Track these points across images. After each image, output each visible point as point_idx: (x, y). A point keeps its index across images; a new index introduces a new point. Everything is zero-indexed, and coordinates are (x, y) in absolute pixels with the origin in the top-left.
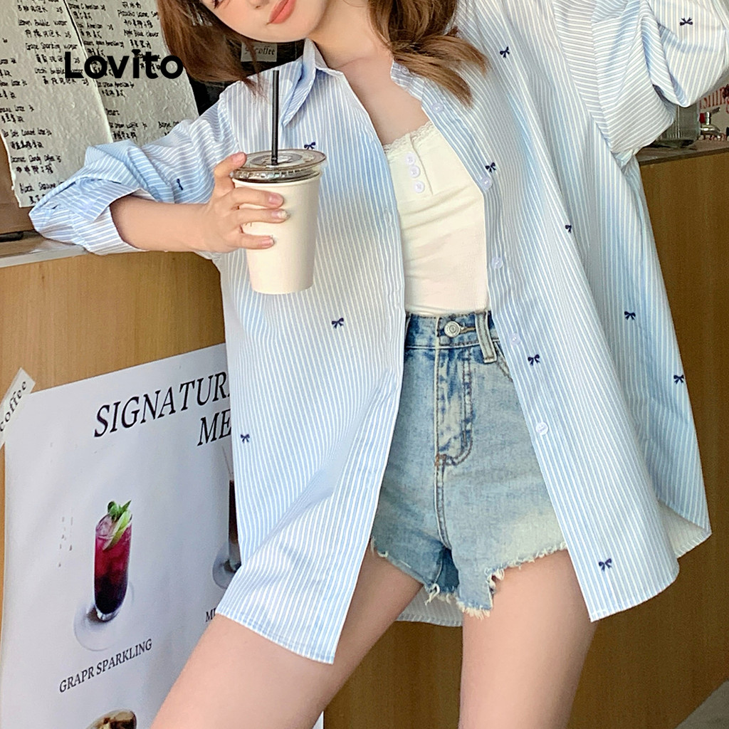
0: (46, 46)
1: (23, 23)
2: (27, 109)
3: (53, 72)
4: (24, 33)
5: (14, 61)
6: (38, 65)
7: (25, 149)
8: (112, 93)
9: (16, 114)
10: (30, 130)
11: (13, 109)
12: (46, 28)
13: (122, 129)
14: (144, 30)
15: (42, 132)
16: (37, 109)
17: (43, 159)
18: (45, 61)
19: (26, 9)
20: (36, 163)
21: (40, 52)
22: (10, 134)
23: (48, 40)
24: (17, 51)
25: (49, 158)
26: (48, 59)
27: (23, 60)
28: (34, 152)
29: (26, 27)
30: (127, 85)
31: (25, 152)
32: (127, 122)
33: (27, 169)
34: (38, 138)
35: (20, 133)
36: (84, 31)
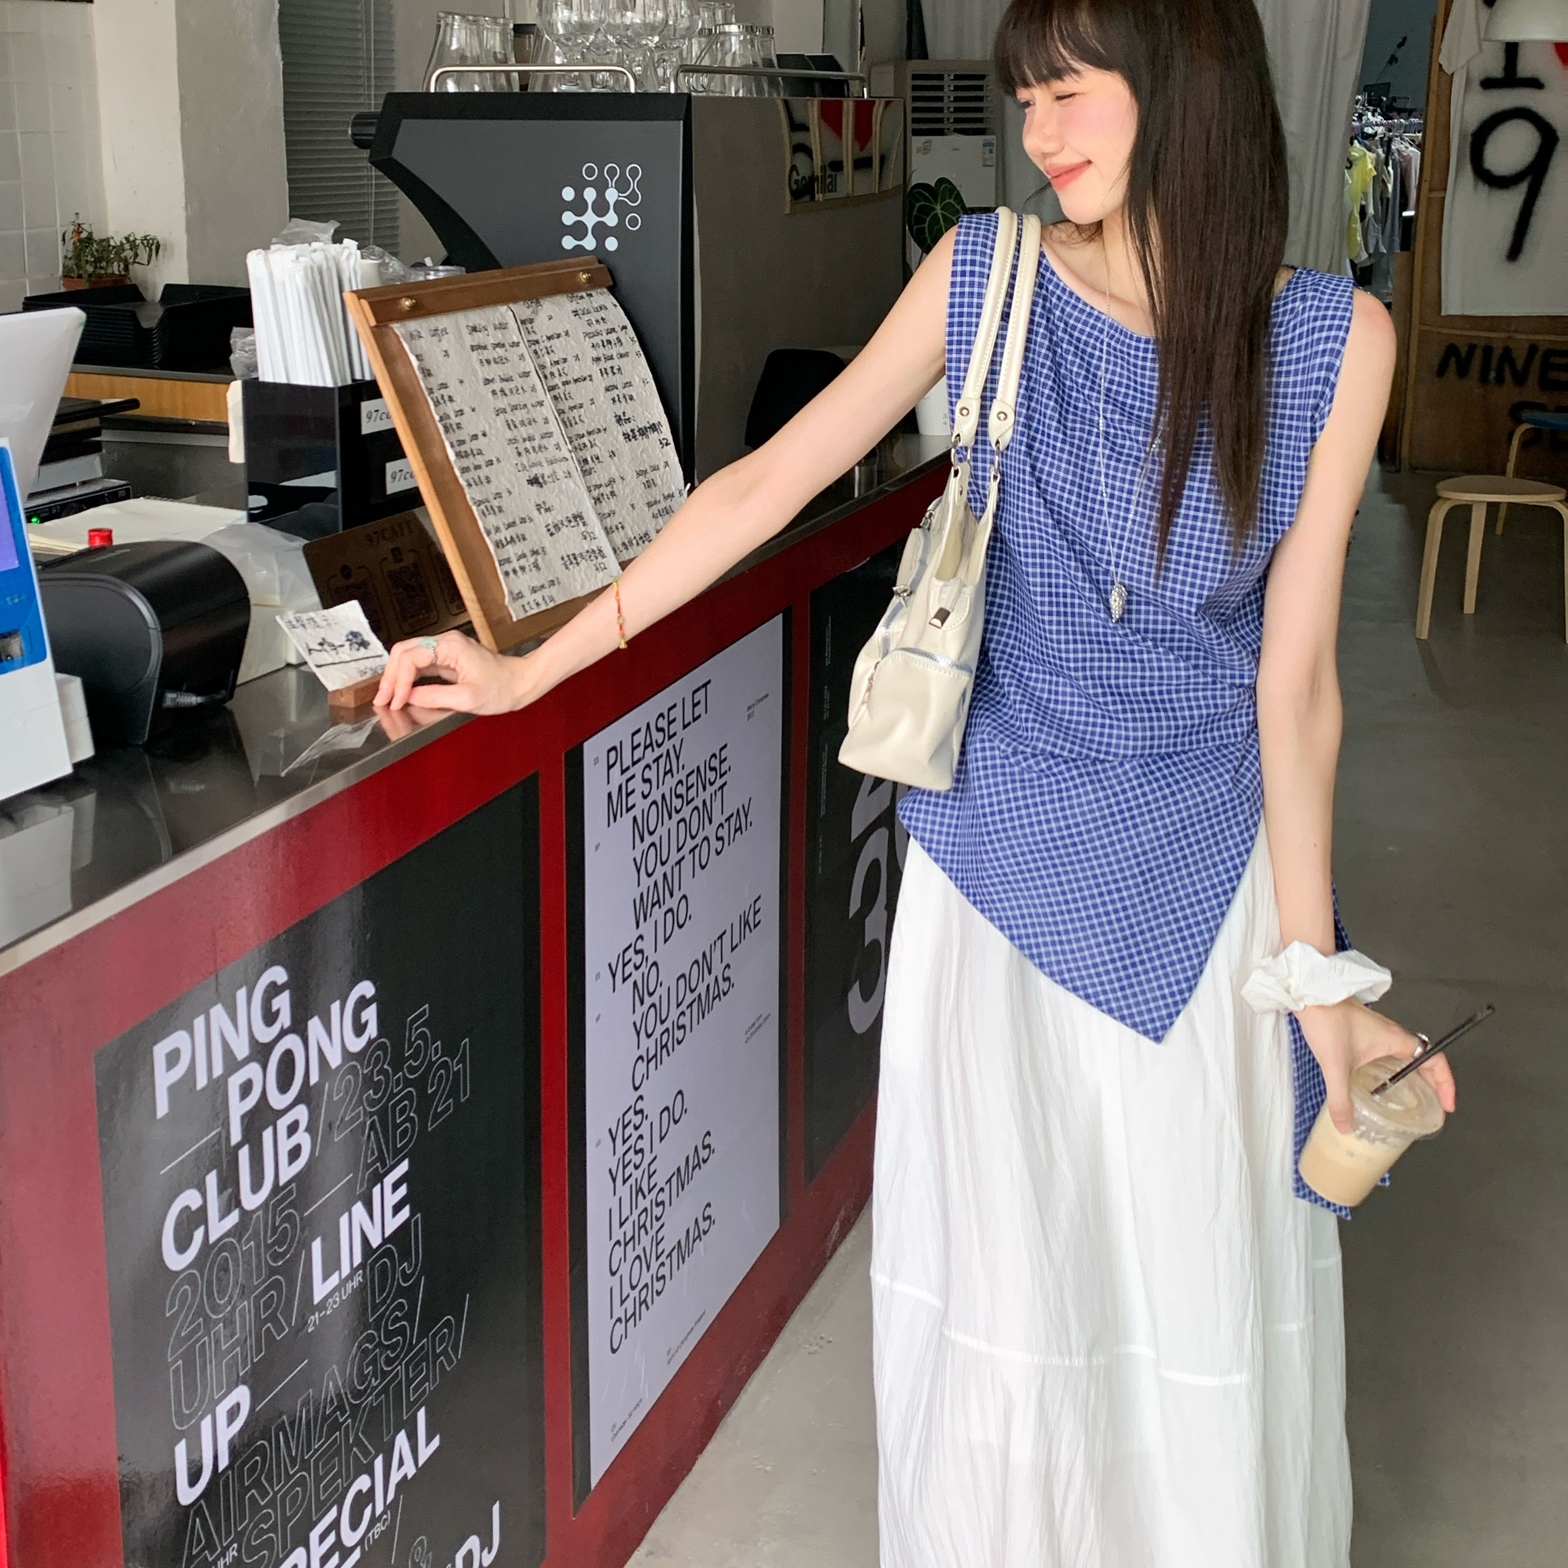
0: (515, 408)
1: (488, 381)
2: (505, 494)
3: (524, 440)
4: (490, 395)
5: (484, 435)
6: (509, 435)
7: (509, 546)
8: (585, 446)
9: (496, 503)
10: (511, 520)
11: (491, 498)
12: (511, 385)
13: (602, 490)
14: (614, 351)
15: (523, 521)
16: (515, 492)
17: (528, 554)
18: (515, 427)
19: (488, 362)
20: (523, 562)
21: (509, 416)
22: (493, 531)
23: (514, 400)
24: (487, 421)
25: (535, 553)
26: (517, 423)
27: (493, 432)
28: (519, 548)
29: (492, 386)
30: (599, 431)
31: (511, 551)
32: (604, 481)
33: (515, 571)
34: (520, 529)
35: (502, 527)
36: (547, 373)
